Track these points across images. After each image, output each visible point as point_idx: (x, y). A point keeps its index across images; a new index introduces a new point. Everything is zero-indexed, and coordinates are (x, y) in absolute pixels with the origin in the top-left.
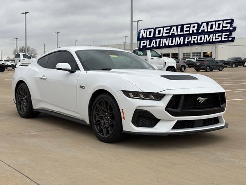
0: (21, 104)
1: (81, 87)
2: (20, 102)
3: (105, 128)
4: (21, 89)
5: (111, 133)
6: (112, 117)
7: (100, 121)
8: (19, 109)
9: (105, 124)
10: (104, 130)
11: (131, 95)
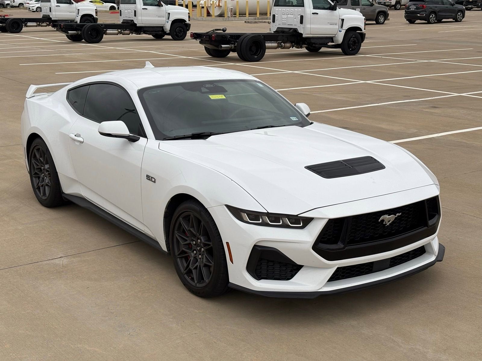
0: (39, 178)
1: (149, 178)
2: (36, 174)
3: (196, 268)
4: (38, 150)
5: (207, 281)
6: (210, 252)
7: (186, 253)
8: (36, 189)
9: (196, 260)
10: (194, 271)
11: (245, 217)
